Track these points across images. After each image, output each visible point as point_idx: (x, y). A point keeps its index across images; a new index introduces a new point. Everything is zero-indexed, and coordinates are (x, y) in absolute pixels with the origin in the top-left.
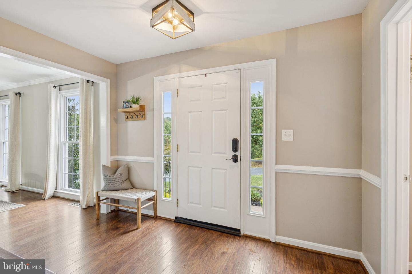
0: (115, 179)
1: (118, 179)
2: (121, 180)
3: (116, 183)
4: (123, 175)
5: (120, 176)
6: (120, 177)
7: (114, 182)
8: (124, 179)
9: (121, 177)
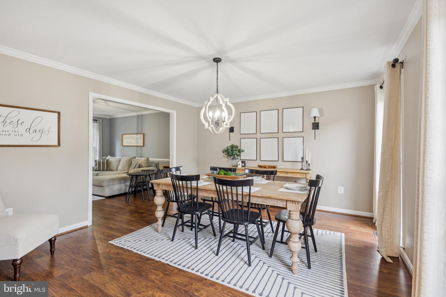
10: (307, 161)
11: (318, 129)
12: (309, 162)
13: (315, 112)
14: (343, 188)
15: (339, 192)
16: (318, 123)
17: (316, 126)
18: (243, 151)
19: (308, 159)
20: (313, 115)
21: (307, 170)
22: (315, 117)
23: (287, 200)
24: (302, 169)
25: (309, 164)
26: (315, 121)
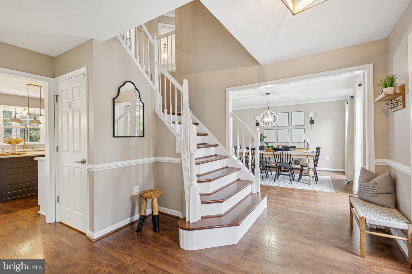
0: (366, 187)
1: (370, 189)
2: (373, 190)
3: (366, 192)
4: (378, 185)
5: (373, 185)
6: (373, 187)
7: (365, 190)
8: (379, 192)
9: (375, 187)
10: (307, 142)
11: (313, 124)
12: (308, 143)
13: (312, 115)
14: (328, 157)
15: (326, 159)
16: (313, 121)
17: (312, 122)
18: (266, 137)
19: (308, 141)
20: (310, 116)
21: (307, 147)
22: (312, 118)
23: (308, 156)
24: (304, 147)
25: (308, 144)
26: (312, 119)
